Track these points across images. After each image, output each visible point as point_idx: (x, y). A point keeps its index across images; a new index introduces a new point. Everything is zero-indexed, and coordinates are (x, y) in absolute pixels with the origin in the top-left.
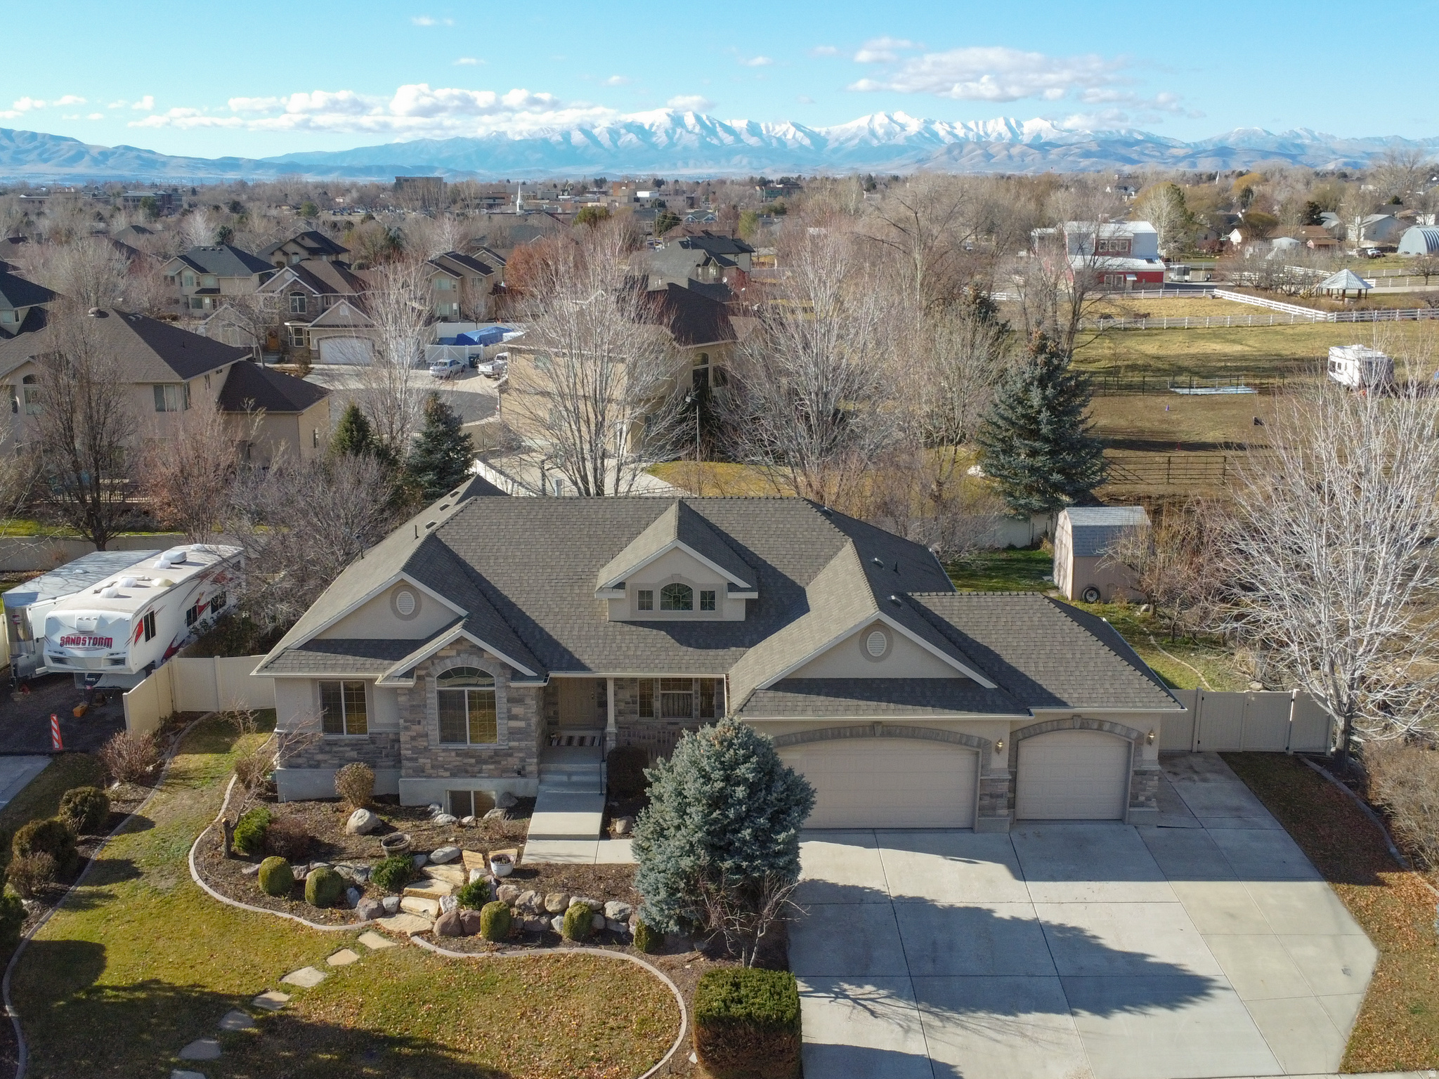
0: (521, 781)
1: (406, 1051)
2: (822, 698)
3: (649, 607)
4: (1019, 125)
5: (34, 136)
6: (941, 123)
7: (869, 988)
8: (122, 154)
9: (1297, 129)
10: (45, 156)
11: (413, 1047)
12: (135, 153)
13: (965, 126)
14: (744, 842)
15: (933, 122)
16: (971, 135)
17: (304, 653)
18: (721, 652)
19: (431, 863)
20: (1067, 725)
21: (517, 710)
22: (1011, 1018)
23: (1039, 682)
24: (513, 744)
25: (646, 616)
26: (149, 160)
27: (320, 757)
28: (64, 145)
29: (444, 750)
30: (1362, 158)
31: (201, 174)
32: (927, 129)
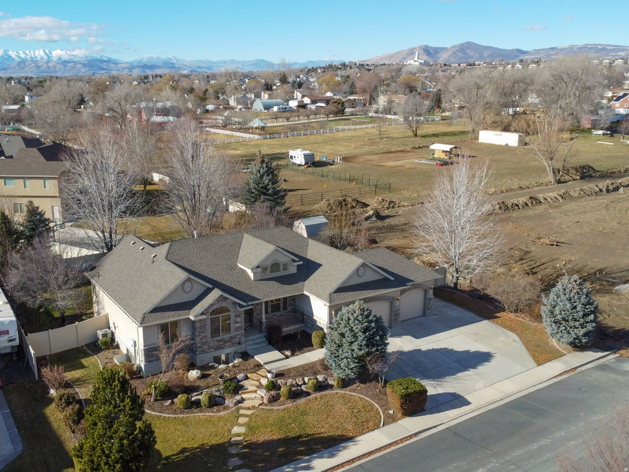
0: (239, 347)
4: (50, 53)
6: (12, 51)
9: (170, 56)
13: (24, 53)
14: (376, 341)
15: (8, 51)
16: (28, 57)
17: (153, 314)
24: (237, 333)
29: (212, 341)
30: (196, 68)
32: (5, 54)
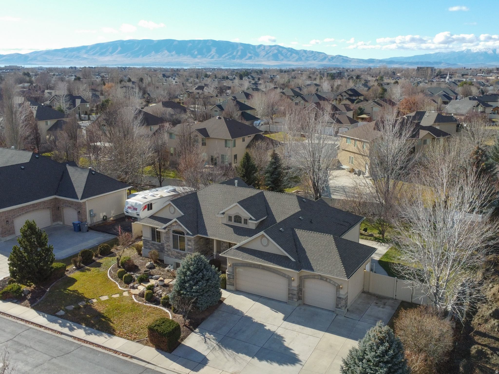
1: (103, 320)
2: (247, 254)
3: (231, 221)
5: (312, 52)
7: (212, 336)
8: (338, 58)
10: (315, 58)
11: (106, 319)
12: (342, 57)
18: (243, 237)
19: (152, 278)
20: (316, 277)
21: (190, 243)
22: (236, 354)
23: (311, 262)
25: (230, 223)
26: (346, 60)
27: (151, 247)
28: (321, 55)
31: (361, 64)
